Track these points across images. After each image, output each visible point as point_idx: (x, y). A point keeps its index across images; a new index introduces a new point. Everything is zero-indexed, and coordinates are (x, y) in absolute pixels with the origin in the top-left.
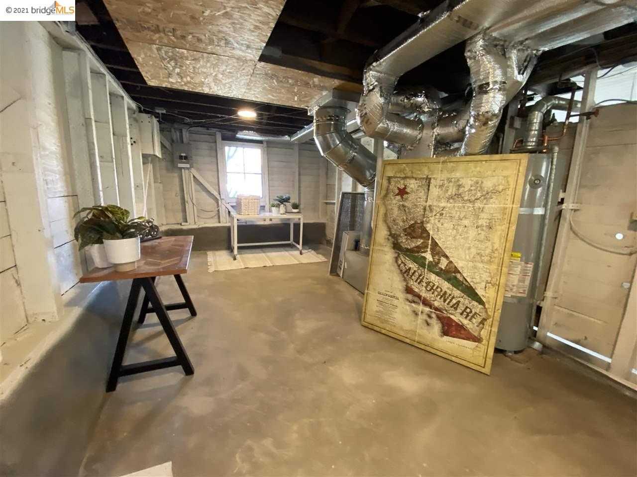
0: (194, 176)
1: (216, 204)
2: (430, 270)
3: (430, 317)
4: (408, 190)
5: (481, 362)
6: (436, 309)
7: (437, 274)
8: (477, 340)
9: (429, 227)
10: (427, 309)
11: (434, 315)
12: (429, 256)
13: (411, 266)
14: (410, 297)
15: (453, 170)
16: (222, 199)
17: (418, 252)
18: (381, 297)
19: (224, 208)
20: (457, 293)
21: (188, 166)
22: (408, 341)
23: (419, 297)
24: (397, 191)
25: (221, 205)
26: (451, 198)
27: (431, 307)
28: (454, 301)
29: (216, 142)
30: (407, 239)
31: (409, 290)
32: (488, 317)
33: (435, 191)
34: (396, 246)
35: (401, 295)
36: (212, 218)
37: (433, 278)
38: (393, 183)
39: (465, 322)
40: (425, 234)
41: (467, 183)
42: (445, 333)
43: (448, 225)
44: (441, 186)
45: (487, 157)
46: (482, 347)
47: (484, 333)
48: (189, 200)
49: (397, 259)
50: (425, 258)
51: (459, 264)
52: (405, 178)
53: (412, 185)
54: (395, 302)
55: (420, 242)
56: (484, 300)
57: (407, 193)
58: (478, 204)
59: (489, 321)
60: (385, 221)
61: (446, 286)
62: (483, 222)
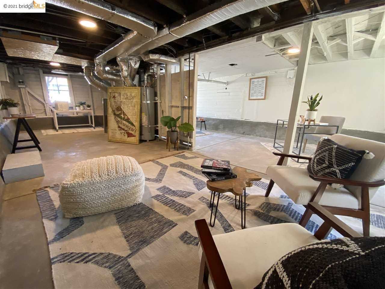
0: (28, 92)
1: (43, 106)
2: (123, 120)
3: (124, 133)
4: (116, 96)
5: (136, 142)
6: (126, 131)
7: (125, 121)
8: (134, 136)
9: (122, 107)
10: (124, 131)
11: (125, 133)
12: (122, 116)
13: (119, 119)
14: (119, 129)
15: (125, 91)
16: (46, 104)
17: (120, 115)
18: (112, 131)
19: (48, 108)
20: (130, 125)
21: (24, 86)
22: (120, 142)
23: (121, 128)
24: (113, 97)
25: (46, 107)
26: (125, 99)
27: (124, 130)
28: (129, 127)
29: (39, 74)
30: (117, 112)
31: (119, 127)
32: (136, 130)
33: (122, 97)
34: (115, 114)
35: (117, 129)
36: (42, 113)
37: (124, 122)
38: (111, 94)
39: (132, 132)
40: (121, 110)
41: (129, 94)
42: (128, 137)
43: (126, 106)
44: (123, 95)
45: (132, 87)
46: (136, 138)
47: (136, 134)
48: (27, 104)
49: (115, 118)
50: (122, 117)
51: (129, 117)
52: (114, 93)
53: (116, 95)
54: (116, 131)
55: (120, 112)
56: (135, 125)
57: (115, 97)
58: (131, 100)
59: (137, 131)
60: (111, 106)
61: (127, 123)
62: (133, 105)
